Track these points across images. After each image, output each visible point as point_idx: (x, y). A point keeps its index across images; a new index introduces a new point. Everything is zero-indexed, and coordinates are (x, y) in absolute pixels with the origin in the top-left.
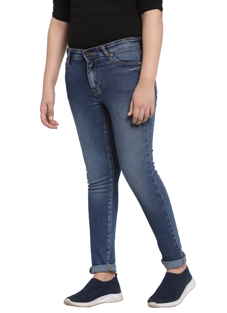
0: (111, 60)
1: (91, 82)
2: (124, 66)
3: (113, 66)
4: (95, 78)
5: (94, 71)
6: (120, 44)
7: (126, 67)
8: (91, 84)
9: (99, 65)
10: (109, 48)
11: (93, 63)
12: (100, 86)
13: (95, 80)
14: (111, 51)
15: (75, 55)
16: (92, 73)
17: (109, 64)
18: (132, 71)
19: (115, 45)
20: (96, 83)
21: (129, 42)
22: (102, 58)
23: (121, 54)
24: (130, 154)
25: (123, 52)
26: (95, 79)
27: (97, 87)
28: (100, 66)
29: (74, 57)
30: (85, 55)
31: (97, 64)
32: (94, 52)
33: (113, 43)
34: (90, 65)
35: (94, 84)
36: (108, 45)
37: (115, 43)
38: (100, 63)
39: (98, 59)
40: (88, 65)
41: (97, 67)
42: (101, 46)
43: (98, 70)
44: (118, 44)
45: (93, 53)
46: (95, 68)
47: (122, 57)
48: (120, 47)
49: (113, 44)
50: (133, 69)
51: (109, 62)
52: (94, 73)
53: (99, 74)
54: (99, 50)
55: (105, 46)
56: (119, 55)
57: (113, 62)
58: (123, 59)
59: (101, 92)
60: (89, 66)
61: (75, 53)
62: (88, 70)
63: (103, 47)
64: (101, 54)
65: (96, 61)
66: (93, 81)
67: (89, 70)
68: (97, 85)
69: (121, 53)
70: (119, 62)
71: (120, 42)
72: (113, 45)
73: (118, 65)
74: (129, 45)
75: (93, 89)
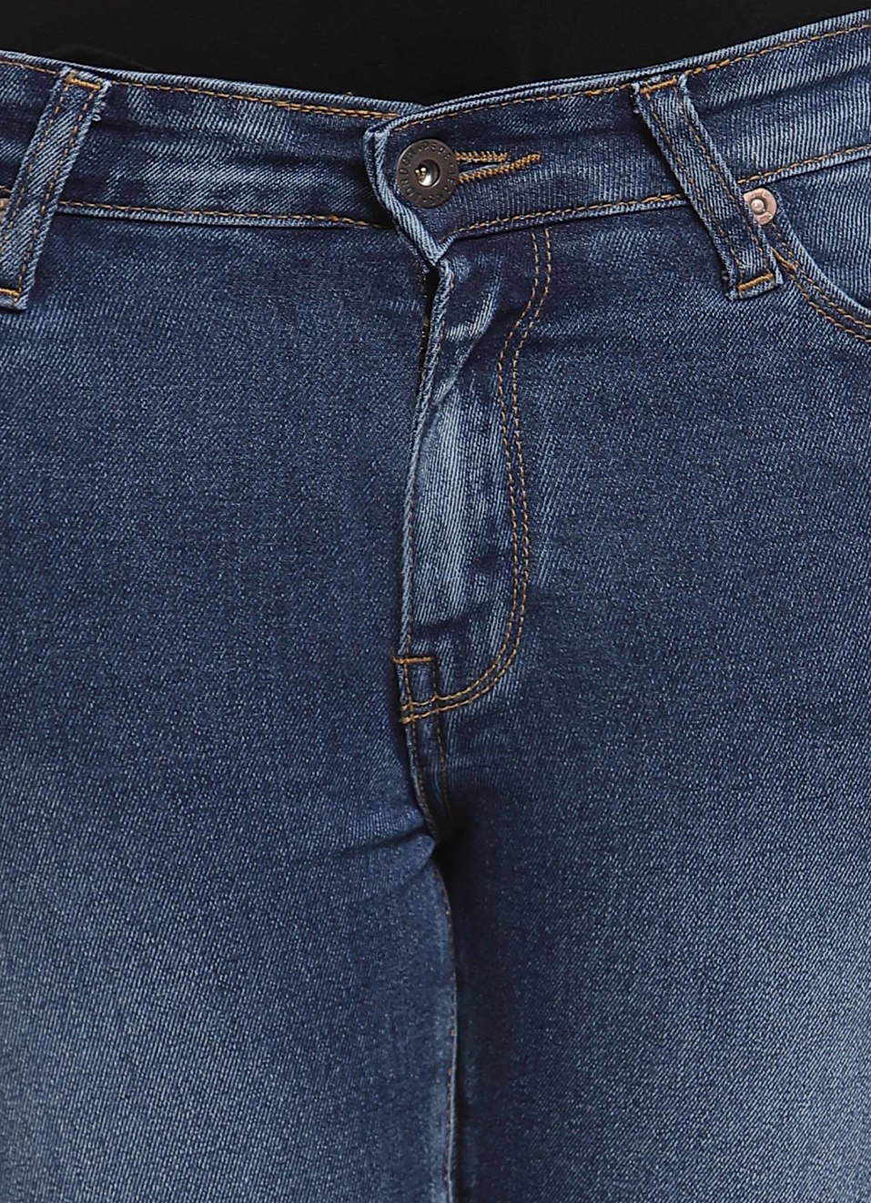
0: (762, 273)
1: (426, 540)
3: (767, 359)
5: (486, 400)
6: (866, 71)
8: (417, 561)
9: (575, 326)
10: (732, 105)
11: (503, 298)
12: (538, 606)
13: (490, 521)
14: (751, 150)
15: (175, 160)
16: (450, 426)
17: (717, 330)
19: (817, 73)
20: (484, 560)
22: (625, 239)
26: (482, 507)
27: (480, 611)
28: (582, 341)
29: (134, 192)
30: (389, 179)
31: (554, 311)
32: (515, 144)
33: (787, 53)
34: (468, 317)
35: (454, 575)
36: (729, 75)
38: (588, 305)
39: (566, 247)
40: (451, 321)
41: (538, 346)
42: (648, 81)
43: (542, 396)
44: (846, 66)
45: (497, 159)
46: (507, 369)
49: (790, 67)
51: (712, 303)
52: (486, 429)
53: (546, 440)
54: (597, 132)
55: (697, 85)
56: (859, 226)
57: (778, 310)
59: (529, 682)
60: (458, 332)
61: (172, 135)
62: (438, 380)
63: (666, 94)
65: (541, 272)
66: (455, 531)
67: (446, 386)
68: (491, 586)
70: (852, 310)
72: (784, 82)
73: (841, 357)
75: (418, 631)
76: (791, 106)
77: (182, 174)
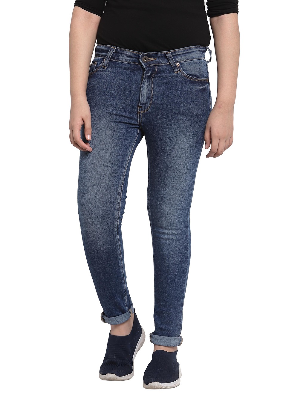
0: (178, 71)
1: (143, 95)
2: (192, 82)
3: (178, 79)
4: (149, 90)
5: (150, 82)
6: (189, 52)
7: (195, 83)
8: (142, 97)
9: (159, 75)
10: (175, 55)
11: (151, 72)
12: (153, 103)
13: (149, 94)
14: (177, 59)
16: (146, 84)
17: (173, 77)
18: (201, 90)
19: (184, 52)
20: (148, 98)
21: (199, 51)
22: (164, 67)
23: (190, 66)
24: (175, 190)
25: (192, 63)
26: (148, 92)
27: (147, 103)
28: (159, 77)
29: (118, 59)
30: (141, 60)
31: (157, 74)
32: (154, 57)
33: (181, 50)
34: (148, 74)
35: (145, 99)
36: (175, 52)
37: (185, 51)
38: (160, 73)
39: (158, 68)
40: (146, 74)
41: (155, 77)
42: (167, 52)
43: (155, 82)
44: (187, 52)
45: (152, 59)
46: (152, 79)
47: (190, 70)
48: (190, 56)
50: (201, 87)
51: (173, 74)
52: (149, 85)
53: (155, 87)
54: (162, 57)
55: (172, 53)
56: (188, 67)
57: (179, 75)
58: (193, 72)
59: (151, 110)
60: (147, 75)
61: (122, 54)
63: (169, 54)
64: (163, 62)
65: (156, 70)
66: (145, 94)
67: (145, 80)
68: (148, 100)
69: (189, 64)
70: (186, 75)
71: (190, 49)
72: (181, 53)
73: (185, 80)
74: (199, 55)
75: (141, 104)
76: (182, 55)
77: (122, 57)
